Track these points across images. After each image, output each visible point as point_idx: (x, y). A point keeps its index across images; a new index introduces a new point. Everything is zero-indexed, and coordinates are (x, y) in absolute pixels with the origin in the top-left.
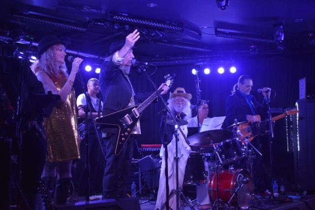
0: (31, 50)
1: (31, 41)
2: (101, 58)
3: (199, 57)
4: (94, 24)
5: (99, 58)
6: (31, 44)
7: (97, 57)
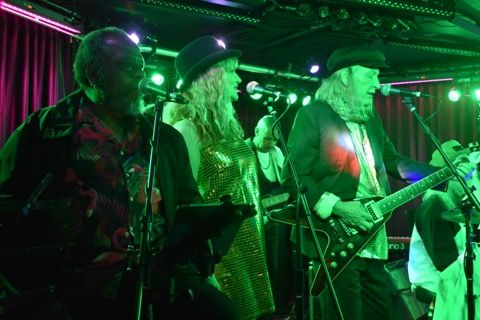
0: (154, 64)
1: (154, 46)
2: (279, 74)
3: (462, 67)
4: (277, 9)
5: (276, 73)
6: (154, 51)
7: (272, 72)
